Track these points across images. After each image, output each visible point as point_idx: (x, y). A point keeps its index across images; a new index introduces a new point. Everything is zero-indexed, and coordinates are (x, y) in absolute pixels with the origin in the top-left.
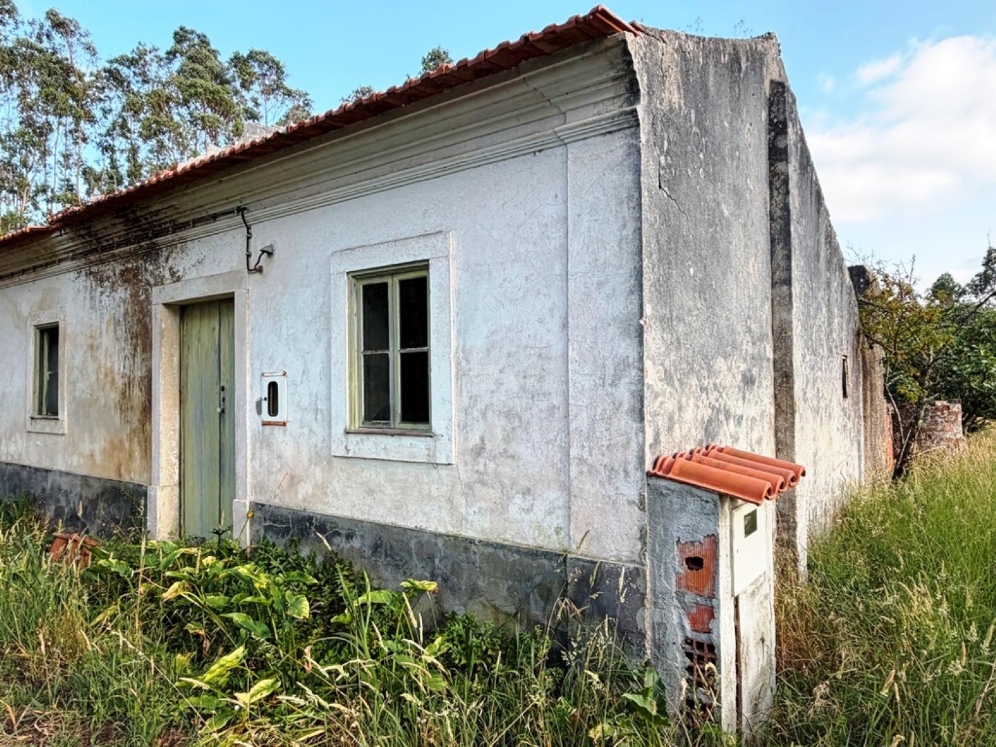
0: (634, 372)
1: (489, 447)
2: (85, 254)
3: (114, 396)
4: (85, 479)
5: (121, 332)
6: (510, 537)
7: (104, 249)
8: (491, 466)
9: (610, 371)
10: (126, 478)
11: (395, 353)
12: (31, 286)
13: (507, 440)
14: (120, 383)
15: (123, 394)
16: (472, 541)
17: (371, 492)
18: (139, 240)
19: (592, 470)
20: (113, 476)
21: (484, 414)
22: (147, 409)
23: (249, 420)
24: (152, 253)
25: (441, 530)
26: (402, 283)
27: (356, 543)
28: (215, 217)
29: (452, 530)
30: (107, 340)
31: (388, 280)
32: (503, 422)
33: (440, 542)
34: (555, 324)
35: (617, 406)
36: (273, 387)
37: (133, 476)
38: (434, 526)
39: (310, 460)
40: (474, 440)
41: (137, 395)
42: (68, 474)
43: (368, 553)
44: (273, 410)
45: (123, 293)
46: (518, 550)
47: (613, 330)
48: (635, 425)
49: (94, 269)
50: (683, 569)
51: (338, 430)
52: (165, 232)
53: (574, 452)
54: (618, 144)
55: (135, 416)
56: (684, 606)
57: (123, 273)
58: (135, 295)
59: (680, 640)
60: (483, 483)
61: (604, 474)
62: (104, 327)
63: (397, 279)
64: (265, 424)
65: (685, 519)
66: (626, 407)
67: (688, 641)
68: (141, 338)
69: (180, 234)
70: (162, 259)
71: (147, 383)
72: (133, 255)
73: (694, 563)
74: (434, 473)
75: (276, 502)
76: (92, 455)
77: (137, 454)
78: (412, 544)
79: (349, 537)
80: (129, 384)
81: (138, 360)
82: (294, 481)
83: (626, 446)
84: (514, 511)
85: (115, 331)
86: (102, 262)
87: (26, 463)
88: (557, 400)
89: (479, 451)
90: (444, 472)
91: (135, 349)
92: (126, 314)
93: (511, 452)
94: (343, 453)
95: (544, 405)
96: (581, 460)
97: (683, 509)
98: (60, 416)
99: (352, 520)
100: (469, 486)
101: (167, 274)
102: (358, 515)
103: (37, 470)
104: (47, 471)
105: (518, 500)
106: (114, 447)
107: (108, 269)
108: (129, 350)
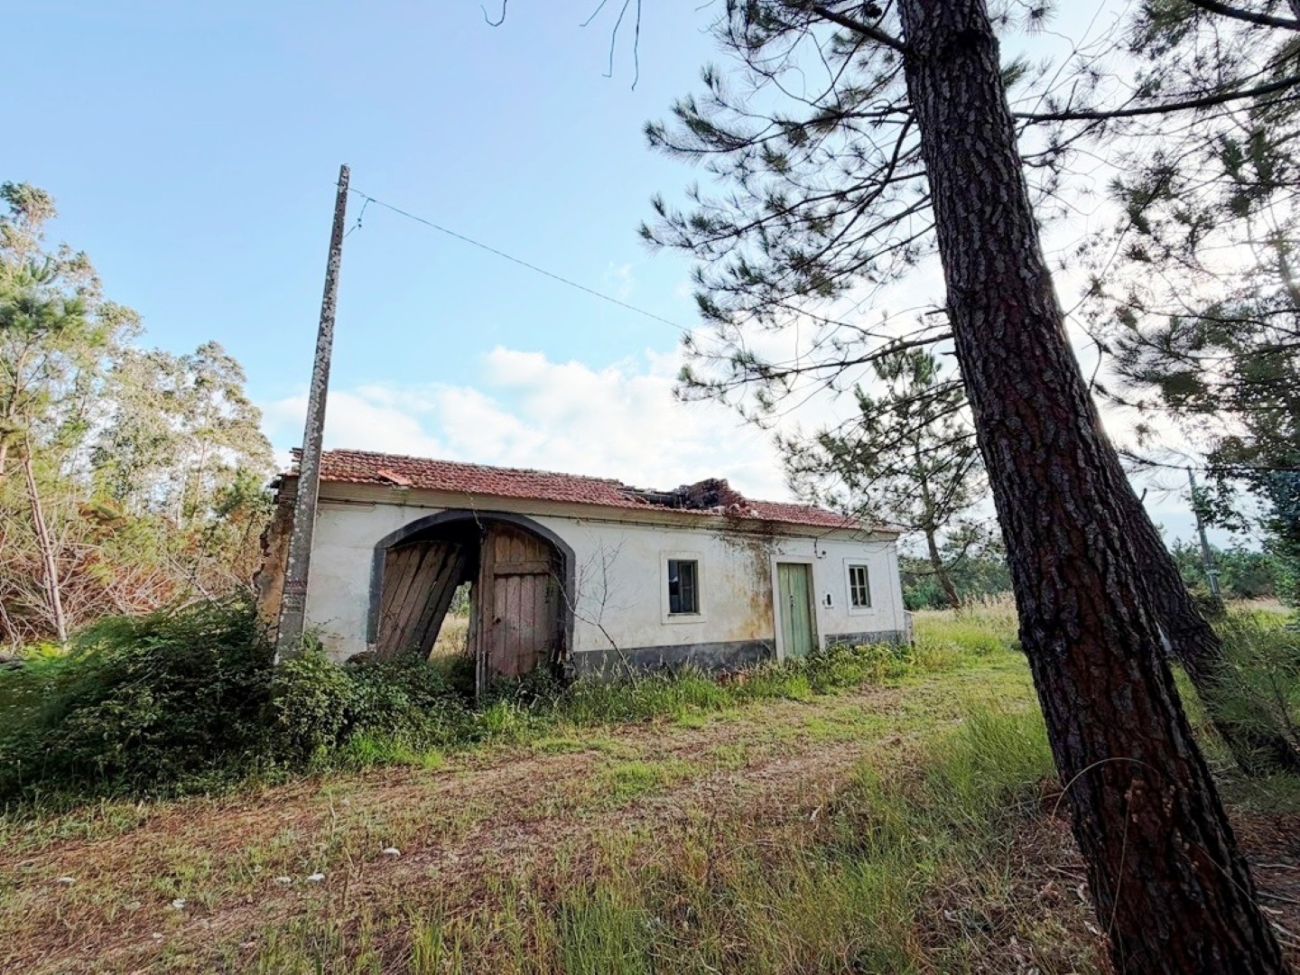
0: (900, 593)
1: (881, 609)
2: (727, 529)
3: (747, 600)
4: (727, 644)
5: (749, 570)
6: (887, 629)
7: (739, 531)
8: (883, 614)
10: (757, 638)
11: (858, 587)
12: (663, 535)
13: (884, 607)
14: (750, 594)
15: (753, 599)
17: (859, 624)
18: (762, 533)
20: (747, 638)
21: (880, 602)
22: (770, 605)
24: (770, 541)
26: (858, 569)
28: (800, 535)
29: (877, 631)
30: (740, 573)
31: (855, 568)
32: (883, 603)
34: (889, 583)
36: (829, 596)
37: (763, 635)
38: (873, 630)
39: (842, 618)
41: (762, 600)
42: (710, 643)
44: (829, 603)
45: (749, 553)
46: (889, 631)
49: (727, 538)
51: (850, 608)
52: (776, 534)
53: (895, 609)
55: (762, 608)
57: (749, 544)
58: (758, 556)
61: (899, 613)
62: (736, 567)
64: (826, 608)
66: (900, 600)
68: (764, 575)
69: (786, 537)
70: (774, 544)
71: (770, 594)
72: (759, 539)
75: (831, 633)
76: (730, 631)
77: (764, 625)
78: (870, 636)
79: (856, 638)
80: (757, 594)
81: (762, 583)
82: (837, 625)
83: (901, 607)
85: (745, 570)
86: (736, 536)
88: (891, 598)
91: (759, 579)
92: (752, 563)
93: (885, 610)
94: (852, 614)
95: (889, 600)
98: (701, 612)
100: (879, 619)
102: (856, 631)
103: (677, 647)
104: (689, 645)
105: (887, 621)
106: (747, 625)
107: (738, 540)
108: (755, 579)
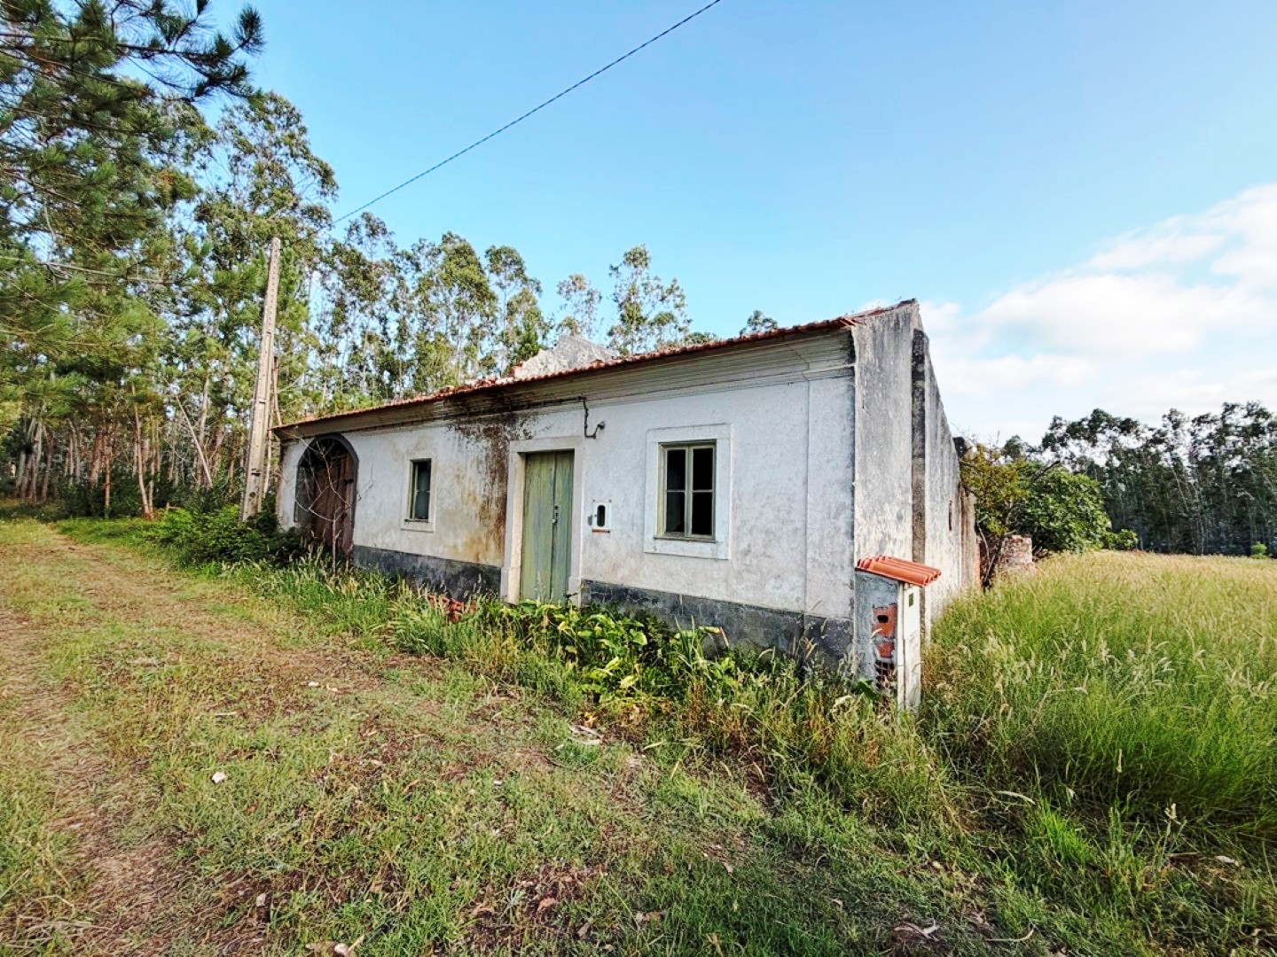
0: (848, 512)
1: (753, 550)
2: (456, 416)
3: (476, 509)
4: (450, 562)
5: (483, 467)
6: (766, 603)
7: (472, 414)
8: (755, 562)
9: (833, 511)
10: (483, 562)
11: (689, 492)
12: (409, 434)
13: (766, 547)
14: (480, 500)
15: (483, 508)
16: (740, 605)
17: (670, 575)
18: (500, 411)
19: (820, 565)
20: (472, 560)
21: (751, 531)
22: (502, 518)
23: (582, 528)
24: (511, 420)
25: (719, 598)
26: (695, 451)
27: (660, 605)
28: (561, 401)
29: (727, 599)
30: (471, 472)
31: (687, 449)
32: (763, 536)
33: (719, 606)
34: (800, 482)
35: (837, 530)
36: (602, 510)
37: (489, 560)
38: (714, 596)
39: (627, 555)
40: (744, 546)
41: (494, 509)
42: (435, 558)
43: (668, 611)
44: (601, 522)
45: (485, 443)
46: (771, 611)
47: (835, 487)
48: (849, 541)
49: (462, 426)
50: (876, 622)
51: (649, 537)
52: (522, 408)
53: (809, 554)
54: (842, 384)
55: (492, 523)
56: (876, 643)
57: (485, 431)
58: (495, 446)
59: (873, 661)
60: (749, 571)
61: (828, 569)
62: (469, 464)
63: (692, 448)
64: (594, 531)
65: (878, 594)
66: (843, 530)
67: (878, 662)
68: (500, 472)
69: (535, 410)
70: (518, 425)
71: (503, 501)
72: (497, 420)
73: (883, 619)
74: (715, 565)
75: (600, 579)
76: (455, 547)
77: (493, 546)
78: (699, 606)
79: (655, 601)
80: (488, 501)
81: (496, 486)
82: (615, 567)
83: (843, 552)
84: (769, 588)
85: (478, 467)
86: (469, 422)
87: (398, 550)
88: (799, 525)
89: (747, 552)
90: (722, 565)
91: (494, 479)
92: (487, 456)
93: (768, 553)
94: (652, 551)
95: (791, 527)
96: (814, 560)
97: (876, 589)
98: (430, 520)
99: (657, 591)
100: (739, 573)
101: (522, 434)
102: (661, 589)
103: (408, 554)
104: (417, 556)
105: (772, 582)
106: (473, 542)
107: (474, 427)
108: (488, 480)
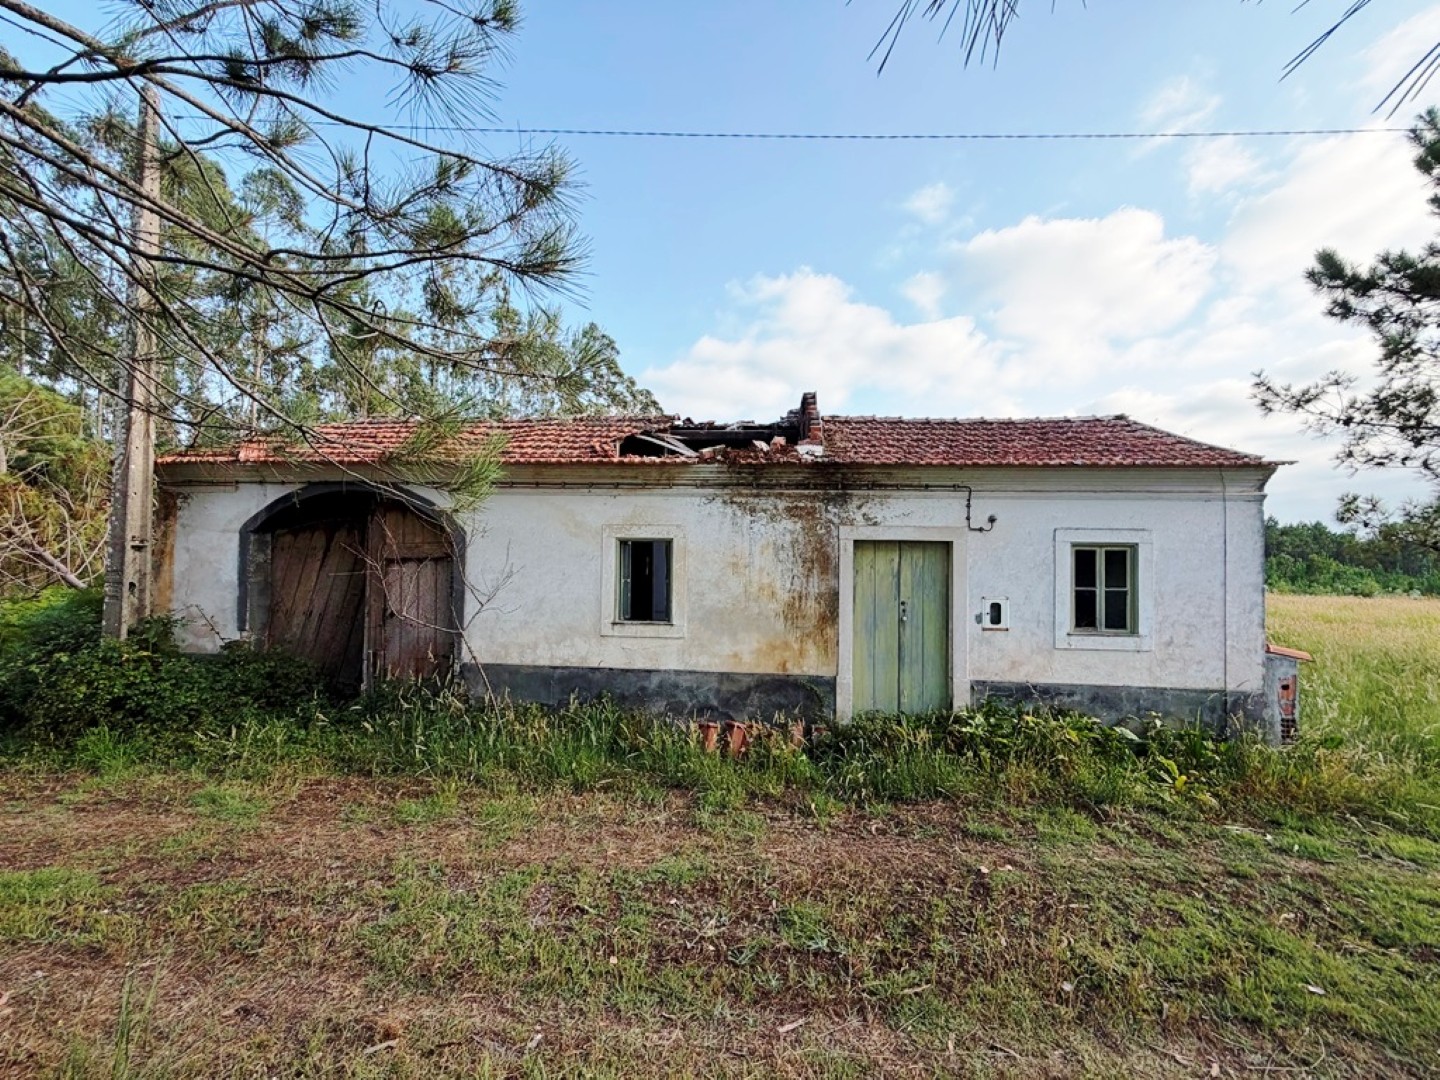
0: (1260, 608)
1: (1175, 641)
3: (776, 607)
4: (726, 676)
5: (786, 555)
6: (1190, 684)
7: (761, 486)
8: (1177, 651)
9: (1248, 607)
10: (794, 670)
11: (1101, 590)
12: (611, 501)
13: (1188, 638)
14: (784, 596)
15: (791, 605)
16: (1165, 689)
17: (1088, 668)
18: (823, 486)
19: (1238, 651)
20: (772, 670)
21: (1173, 625)
22: (829, 618)
23: (965, 627)
24: (843, 500)
25: (1143, 685)
26: (1107, 552)
27: (1077, 698)
29: (1150, 685)
30: (763, 560)
31: (1098, 550)
32: (1185, 629)
33: (1143, 691)
34: (1218, 583)
35: (1251, 622)
37: (809, 668)
38: (1136, 683)
39: (1032, 652)
40: (1166, 638)
41: (812, 608)
42: (690, 672)
43: (1086, 702)
44: (996, 621)
45: (788, 528)
46: (1195, 691)
47: (1250, 589)
48: (1261, 631)
49: (741, 500)
50: (1280, 690)
51: (1061, 633)
52: (860, 487)
53: (1228, 643)
54: (1253, 507)
55: (811, 622)
56: (1281, 706)
57: (788, 510)
58: (809, 530)
59: (1279, 719)
60: (1172, 660)
61: (1245, 653)
62: (757, 549)
63: (1104, 550)
64: (984, 629)
65: (1283, 670)
66: (1256, 622)
67: (1283, 720)
68: (822, 561)
69: (887, 493)
70: (853, 506)
71: (832, 599)
72: (812, 498)
73: (1285, 687)
74: (1138, 656)
76: (735, 655)
77: (813, 651)
78: (1123, 694)
79: (1071, 694)
80: (801, 597)
81: (814, 579)
83: (1256, 639)
84: (1191, 672)
85: (777, 555)
86: (757, 496)
87: (597, 665)
88: (1219, 619)
89: (1170, 643)
90: (1145, 655)
91: (810, 570)
92: (794, 542)
93: (1190, 643)
94: (1067, 646)
95: (1210, 621)
96: (1233, 647)
97: (1282, 665)
98: (675, 621)
99: (1072, 685)
100: (1163, 662)
101: (859, 518)
102: (1076, 682)
103: (625, 671)
105: (1195, 667)
106: (774, 648)
107: (763, 503)
108: (799, 570)
